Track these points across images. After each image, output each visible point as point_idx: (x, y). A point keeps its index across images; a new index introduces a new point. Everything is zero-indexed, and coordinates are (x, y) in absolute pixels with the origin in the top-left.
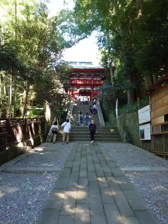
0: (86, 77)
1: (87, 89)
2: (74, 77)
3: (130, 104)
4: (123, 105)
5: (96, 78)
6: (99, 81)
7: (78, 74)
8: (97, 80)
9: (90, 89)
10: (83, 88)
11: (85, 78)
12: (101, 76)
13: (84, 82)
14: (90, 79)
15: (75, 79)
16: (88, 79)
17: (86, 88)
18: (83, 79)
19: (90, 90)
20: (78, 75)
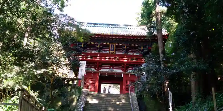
0: (113, 50)
1: (115, 71)
2: (93, 50)
3: (195, 103)
4: (184, 104)
5: (132, 52)
6: (137, 58)
7: (99, 44)
8: (133, 56)
9: (120, 71)
10: (107, 70)
11: (112, 52)
12: (142, 49)
13: (111, 59)
14: (121, 53)
15: (93, 52)
16: (117, 53)
17: (113, 69)
18: (108, 52)
19: (120, 74)
20: (99, 46)
